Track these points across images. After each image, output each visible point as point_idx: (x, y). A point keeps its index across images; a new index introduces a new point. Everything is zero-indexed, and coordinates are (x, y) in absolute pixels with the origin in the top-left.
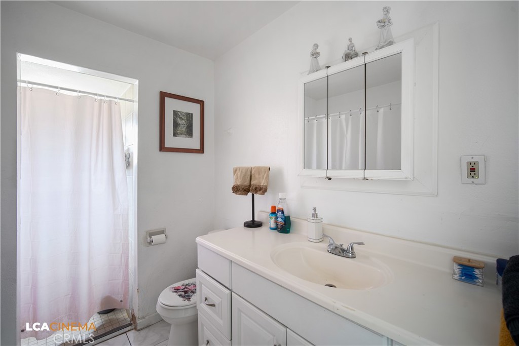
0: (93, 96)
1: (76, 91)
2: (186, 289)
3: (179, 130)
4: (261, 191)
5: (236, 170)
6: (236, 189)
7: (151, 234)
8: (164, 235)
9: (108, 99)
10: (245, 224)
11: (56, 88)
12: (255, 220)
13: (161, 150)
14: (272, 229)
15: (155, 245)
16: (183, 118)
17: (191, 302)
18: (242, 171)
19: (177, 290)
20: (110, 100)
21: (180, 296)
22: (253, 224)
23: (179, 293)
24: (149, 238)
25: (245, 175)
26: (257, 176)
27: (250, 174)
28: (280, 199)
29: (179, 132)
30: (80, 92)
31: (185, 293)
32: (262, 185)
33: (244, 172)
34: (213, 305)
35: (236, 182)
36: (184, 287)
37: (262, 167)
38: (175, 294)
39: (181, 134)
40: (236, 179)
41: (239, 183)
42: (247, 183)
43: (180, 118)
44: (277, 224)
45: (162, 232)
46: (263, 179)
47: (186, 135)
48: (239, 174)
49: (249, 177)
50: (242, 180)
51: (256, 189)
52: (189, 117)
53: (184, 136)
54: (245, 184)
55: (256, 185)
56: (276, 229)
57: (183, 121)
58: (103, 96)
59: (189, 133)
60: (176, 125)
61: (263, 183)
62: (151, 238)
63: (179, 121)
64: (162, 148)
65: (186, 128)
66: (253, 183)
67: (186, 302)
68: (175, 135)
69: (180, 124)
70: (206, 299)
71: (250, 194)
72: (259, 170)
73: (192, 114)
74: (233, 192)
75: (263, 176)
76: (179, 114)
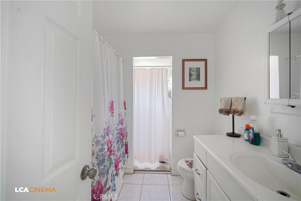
0: (156, 67)
1: (150, 67)
2: (191, 163)
3: (192, 78)
4: (238, 114)
5: (222, 99)
6: (221, 111)
7: (178, 131)
8: (184, 132)
9: (161, 67)
10: (227, 134)
11: (144, 67)
12: (235, 132)
13: (183, 89)
14: (246, 140)
15: (180, 136)
16: (194, 71)
17: (192, 170)
18: (225, 100)
19: (187, 161)
20: (162, 68)
21: (187, 164)
22: (233, 135)
23: (188, 163)
24: (177, 133)
25: (227, 102)
26: (236, 103)
27: (231, 102)
28: (251, 120)
29: (192, 79)
30: (152, 66)
31: (190, 165)
32: (239, 109)
33: (226, 100)
34: (199, 174)
35: (221, 107)
36: (191, 161)
37: (239, 97)
38: (186, 163)
39: (193, 80)
40: (221, 105)
41: (222, 108)
42: (228, 108)
43: (193, 71)
44: (249, 138)
45: (183, 131)
46: (240, 105)
47: (196, 80)
48: (223, 102)
49: (230, 104)
50: (225, 105)
51: (234, 112)
52: (198, 70)
53: (195, 80)
54: (227, 108)
55: (234, 109)
56: (248, 141)
57: (195, 72)
58: (159, 66)
59: (198, 78)
60: (190, 75)
61: (240, 108)
62: (178, 132)
63: (192, 73)
64: (184, 88)
65: (196, 76)
66: (232, 108)
67: (190, 169)
68: (190, 80)
69: (193, 75)
70: (196, 170)
71: (231, 115)
72: (237, 99)
73: (200, 68)
74: (220, 113)
75: (240, 103)
76: (192, 69)
